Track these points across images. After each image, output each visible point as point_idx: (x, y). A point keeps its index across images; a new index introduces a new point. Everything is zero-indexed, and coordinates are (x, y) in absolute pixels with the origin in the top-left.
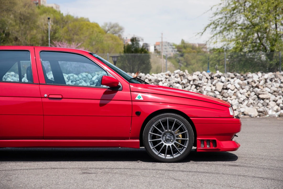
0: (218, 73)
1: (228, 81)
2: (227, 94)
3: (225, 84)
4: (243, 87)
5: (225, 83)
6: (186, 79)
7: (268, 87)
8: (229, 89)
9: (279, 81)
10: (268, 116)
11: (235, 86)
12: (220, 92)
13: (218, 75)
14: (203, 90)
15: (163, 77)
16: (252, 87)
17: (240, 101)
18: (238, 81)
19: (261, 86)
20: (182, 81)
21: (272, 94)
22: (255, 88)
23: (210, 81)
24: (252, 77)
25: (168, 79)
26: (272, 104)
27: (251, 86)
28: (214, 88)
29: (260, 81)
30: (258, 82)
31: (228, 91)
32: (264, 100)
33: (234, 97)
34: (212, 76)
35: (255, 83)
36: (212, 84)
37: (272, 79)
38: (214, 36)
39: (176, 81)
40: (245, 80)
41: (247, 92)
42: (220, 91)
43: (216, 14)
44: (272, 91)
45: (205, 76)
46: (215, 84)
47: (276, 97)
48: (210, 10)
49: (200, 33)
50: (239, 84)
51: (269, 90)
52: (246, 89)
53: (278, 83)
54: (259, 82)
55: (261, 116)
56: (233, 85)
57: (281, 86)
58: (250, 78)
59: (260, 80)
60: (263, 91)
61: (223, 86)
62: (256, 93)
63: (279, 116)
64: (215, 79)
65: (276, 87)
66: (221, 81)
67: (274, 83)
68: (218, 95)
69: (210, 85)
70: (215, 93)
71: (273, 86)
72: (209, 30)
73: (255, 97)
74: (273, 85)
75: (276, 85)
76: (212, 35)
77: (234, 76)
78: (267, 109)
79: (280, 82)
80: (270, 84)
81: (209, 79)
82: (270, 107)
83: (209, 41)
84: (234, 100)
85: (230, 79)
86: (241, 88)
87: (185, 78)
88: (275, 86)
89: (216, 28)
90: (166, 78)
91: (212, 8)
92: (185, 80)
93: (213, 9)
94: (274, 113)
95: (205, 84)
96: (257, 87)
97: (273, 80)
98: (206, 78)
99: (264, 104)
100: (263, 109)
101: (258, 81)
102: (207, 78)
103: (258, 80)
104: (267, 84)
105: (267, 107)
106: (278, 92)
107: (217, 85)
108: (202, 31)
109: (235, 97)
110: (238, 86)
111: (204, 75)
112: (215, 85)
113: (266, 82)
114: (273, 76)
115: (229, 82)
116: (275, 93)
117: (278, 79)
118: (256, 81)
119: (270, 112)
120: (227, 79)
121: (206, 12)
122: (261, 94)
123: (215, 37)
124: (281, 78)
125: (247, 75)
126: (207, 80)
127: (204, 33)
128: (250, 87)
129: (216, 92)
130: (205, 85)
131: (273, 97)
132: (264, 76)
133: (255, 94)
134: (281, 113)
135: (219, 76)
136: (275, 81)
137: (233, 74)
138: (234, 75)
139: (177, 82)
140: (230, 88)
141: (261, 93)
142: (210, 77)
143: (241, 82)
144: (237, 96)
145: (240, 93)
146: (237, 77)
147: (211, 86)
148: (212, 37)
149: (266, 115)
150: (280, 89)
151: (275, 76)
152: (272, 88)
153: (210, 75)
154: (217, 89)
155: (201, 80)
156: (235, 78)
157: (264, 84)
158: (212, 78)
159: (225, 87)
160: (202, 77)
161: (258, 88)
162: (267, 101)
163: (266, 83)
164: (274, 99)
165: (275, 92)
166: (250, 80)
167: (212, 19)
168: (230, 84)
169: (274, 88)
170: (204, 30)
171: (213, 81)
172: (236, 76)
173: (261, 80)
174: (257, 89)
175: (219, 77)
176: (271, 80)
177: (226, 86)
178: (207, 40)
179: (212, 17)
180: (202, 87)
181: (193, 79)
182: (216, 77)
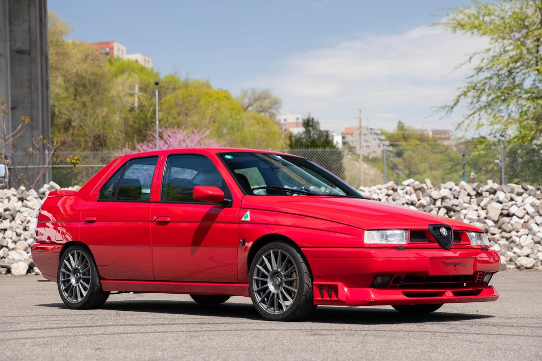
0: (491, 184)
1: (512, 200)
2: (509, 225)
3: (506, 206)
4: (541, 211)
5: (504, 204)
6: (427, 196)
8: (514, 215)
11: (525, 209)
12: (496, 222)
13: (492, 188)
14: (462, 217)
15: (381, 193)
17: (537, 239)
18: (531, 199)
20: (419, 200)
23: (474, 200)
25: (391, 197)
28: (483, 214)
31: (511, 220)
33: (523, 231)
34: (479, 191)
36: (479, 205)
38: (474, 113)
39: (408, 201)
42: (496, 219)
43: (480, 70)
45: (465, 189)
46: (486, 205)
48: (467, 62)
50: (533, 205)
56: (522, 208)
61: (502, 210)
64: (486, 197)
66: (497, 200)
68: (492, 226)
69: (476, 207)
70: (485, 223)
72: (464, 101)
76: (472, 112)
77: (522, 191)
81: (474, 197)
83: (463, 122)
84: (524, 237)
85: (514, 196)
86: (537, 214)
87: (424, 194)
89: (479, 97)
90: (389, 195)
91: (471, 58)
92: (425, 199)
93: (473, 60)
95: (466, 205)
98: (467, 194)
102: (469, 195)
107: (488, 208)
108: (451, 104)
109: (527, 231)
110: (531, 210)
111: (462, 188)
112: (484, 208)
115: (513, 202)
120: (509, 195)
121: (459, 67)
123: (476, 115)
126: (469, 198)
127: (455, 108)
129: (487, 221)
130: (465, 209)
135: (492, 191)
137: (520, 186)
138: (523, 188)
139: (410, 202)
140: (516, 214)
142: (473, 193)
143: (537, 202)
144: (530, 230)
145: (536, 223)
146: (528, 191)
147: (477, 210)
148: (470, 116)
153: (474, 189)
154: (489, 215)
155: (457, 198)
156: (525, 195)
158: (479, 195)
159: (505, 212)
160: (460, 192)
167: (472, 81)
168: (514, 206)
170: (454, 102)
171: (482, 200)
172: (526, 190)
175: (494, 192)
177: (507, 210)
178: (460, 120)
179: (473, 76)
180: (459, 212)
181: (441, 197)
182: (488, 193)
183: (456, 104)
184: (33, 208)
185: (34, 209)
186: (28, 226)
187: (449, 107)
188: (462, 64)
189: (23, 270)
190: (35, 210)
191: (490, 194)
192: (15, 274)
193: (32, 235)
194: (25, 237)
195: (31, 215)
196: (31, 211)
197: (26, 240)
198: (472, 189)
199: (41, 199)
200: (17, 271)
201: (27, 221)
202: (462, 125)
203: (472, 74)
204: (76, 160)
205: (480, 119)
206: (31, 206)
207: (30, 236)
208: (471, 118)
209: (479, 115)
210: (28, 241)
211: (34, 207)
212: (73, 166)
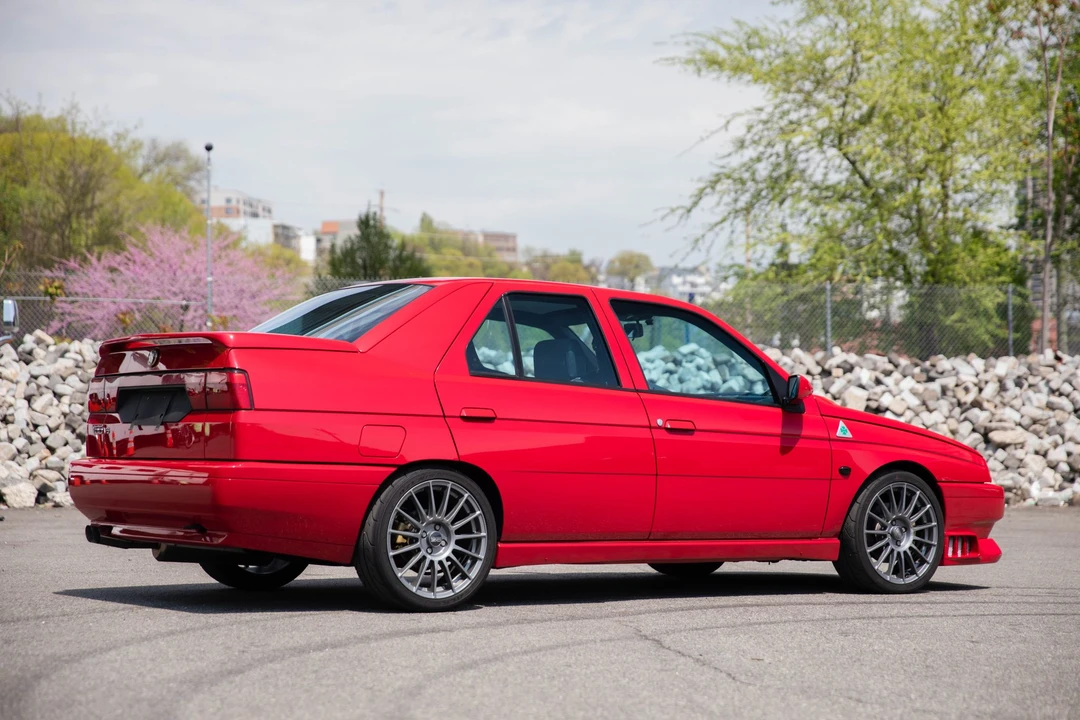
0: (839, 356)
1: (878, 382)
3: (875, 394)
4: (931, 404)
5: (871, 390)
6: (738, 375)
7: (1012, 407)
8: (887, 409)
9: (1042, 384)
10: (1030, 502)
11: (903, 400)
13: (845, 361)
15: (655, 369)
16: (960, 404)
18: (909, 383)
19: (988, 401)
20: (724, 381)
21: (1026, 429)
22: (968, 409)
23: (818, 382)
24: (955, 372)
25: (676, 376)
26: (1035, 464)
27: (954, 400)
29: (983, 385)
30: (976, 389)
32: (1008, 449)
34: (827, 367)
35: (967, 390)
36: (827, 392)
37: (1019, 377)
38: (723, 221)
39: (705, 383)
40: (931, 379)
41: (945, 423)
43: (741, 144)
44: (1026, 421)
45: (801, 363)
46: (840, 392)
47: (1041, 438)
48: (721, 129)
49: (678, 208)
50: (914, 393)
51: (1016, 417)
52: (941, 412)
53: (1039, 391)
54: (981, 390)
55: (1011, 502)
56: (898, 398)
57: (1052, 403)
58: (945, 374)
59: (980, 381)
60: (1001, 421)
61: (869, 400)
62: (976, 426)
63: (1071, 503)
64: (838, 377)
65: (1038, 408)
66: (857, 383)
67: (1030, 393)
71: (1027, 403)
72: (708, 201)
73: (975, 439)
74: (1029, 399)
75: (1038, 400)
76: (719, 219)
77: (890, 367)
78: (1022, 479)
79: (1045, 390)
80: (1016, 397)
81: (818, 377)
82: (1031, 474)
83: (703, 236)
85: (882, 377)
86: (924, 407)
87: (734, 372)
88: (1036, 403)
90: (671, 373)
91: (728, 122)
92: (737, 380)
93: (730, 127)
94: (1051, 494)
96: (977, 404)
97: (1026, 385)
99: (1009, 463)
100: (1012, 479)
101: (976, 385)
103: (976, 380)
104: (1008, 396)
105: (1020, 474)
106: (1044, 423)
108: (688, 203)
110: (915, 402)
111: (797, 360)
112: (837, 396)
113: (1003, 388)
114: (1023, 370)
115: (881, 388)
116: (1037, 427)
117: (1039, 378)
118: (971, 386)
119: (1035, 490)
120: (873, 374)
121: (708, 137)
122: (996, 429)
123: (727, 224)
124: (1049, 377)
125: (933, 366)
127: (694, 211)
128: (952, 404)
131: (1033, 442)
132: (994, 367)
133: (974, 430)
134: (1074, 493)
135: (848, 367)
136: (1030, 386)
137: (886, 359)
138: (891, 362)
139: (709, 386)
140: (891, 408)
141: (994, 425)
142: (817, 370)
143: (920, 388)
145: (924, 424)
146: (900, 369)
148: (716, 224)
149: (1024, 500)
150: (1051, 413)
151: (1030, 368)
152: (1024, 410)
153: (818, 363)
156: (896, 375)
157: (995, 397)
158: (826, 373)
159: (874, 405)
161: (982, 408)
162: (1020, 453)
163: (1003, 393)
164: (1038, 448)
165: (1035, 422)
166: (950, 382)
167: (728, 163)
168: (887, 394)
169: (1032, 411)
170: (694, 199)
171: (833, 383)
172: (896, 366)
173: (987, 382)
174: (976, 411)
175: (848, 369)
176: (1019, 383)
177: (876, 401)
178: (700, 232)
179: (729, 155)
182: (841, 371)
183: (695, 204)
184: (15, 380)
185: (17, 383)
186: (12, 415)
187: (682, 207)
188: (713, 133)
189: (29, 497)
190: (19, 385)
191: (845, 373)
192: (15, 505)
193: (22, 431)
194: (10, 435)
195: (12, 393)
196: (14, 386)
197: (11, 440)
198: (814, 364)
199: (27, 364)
200: (18, 499)
201: (7, 405)
202: (700, 242)
203: (726, 152)
204: (56, 288)
205: (732, 232)
206: (11, 377)
207: (19, 433)
208: (717, 229)
209: (732, 224)
210: (14, 442)
211: (18, 379)
212: (48, 298)
